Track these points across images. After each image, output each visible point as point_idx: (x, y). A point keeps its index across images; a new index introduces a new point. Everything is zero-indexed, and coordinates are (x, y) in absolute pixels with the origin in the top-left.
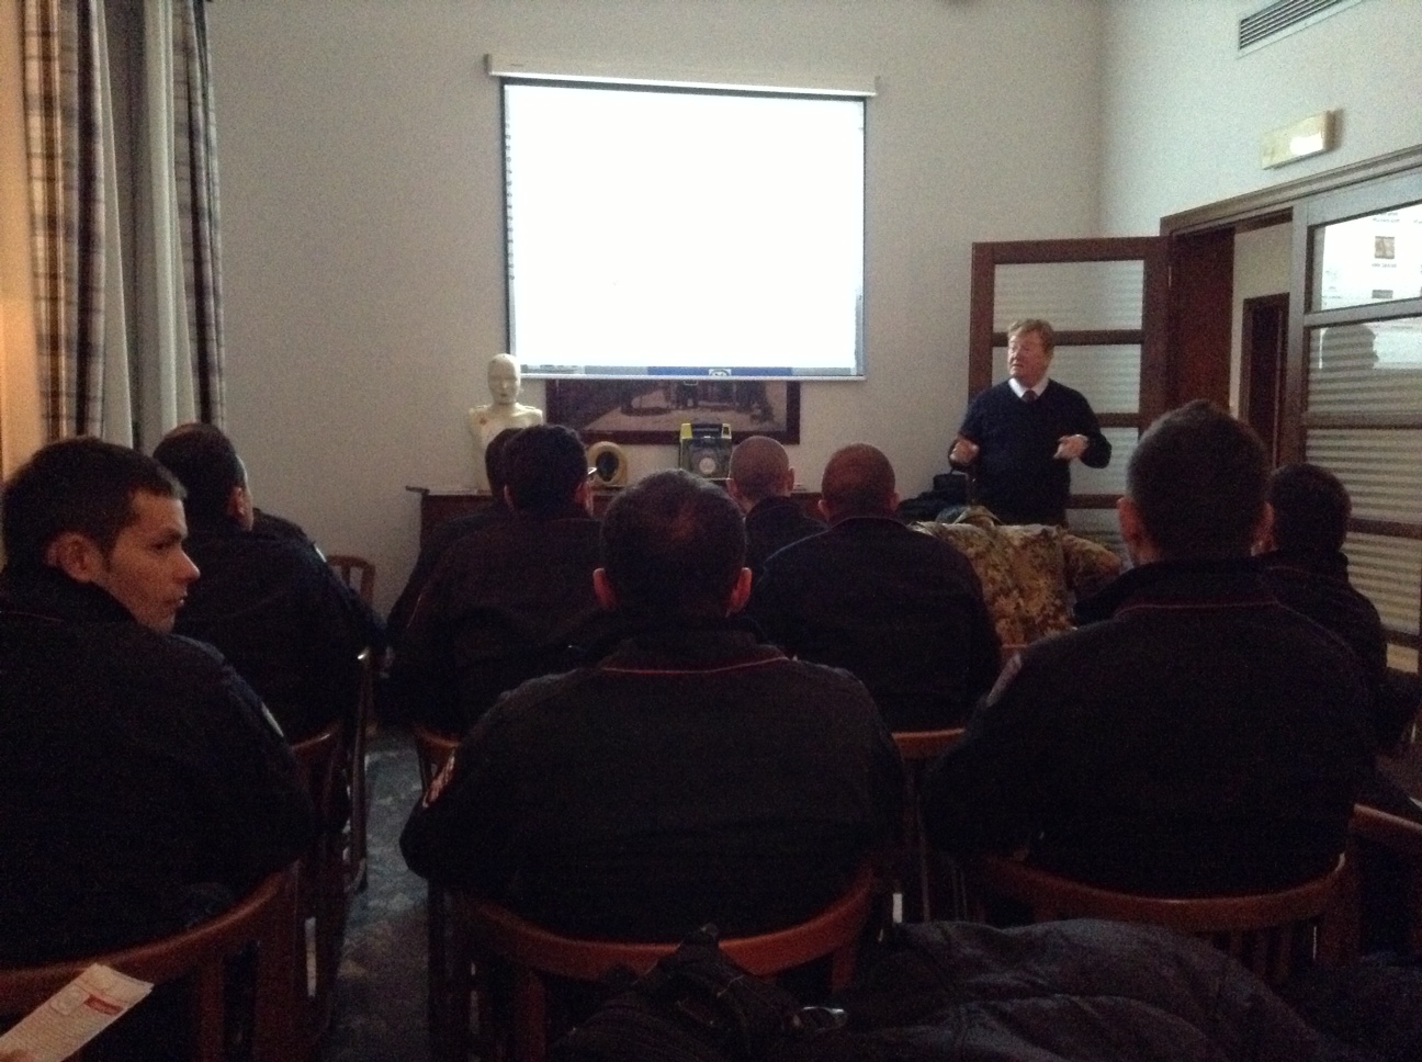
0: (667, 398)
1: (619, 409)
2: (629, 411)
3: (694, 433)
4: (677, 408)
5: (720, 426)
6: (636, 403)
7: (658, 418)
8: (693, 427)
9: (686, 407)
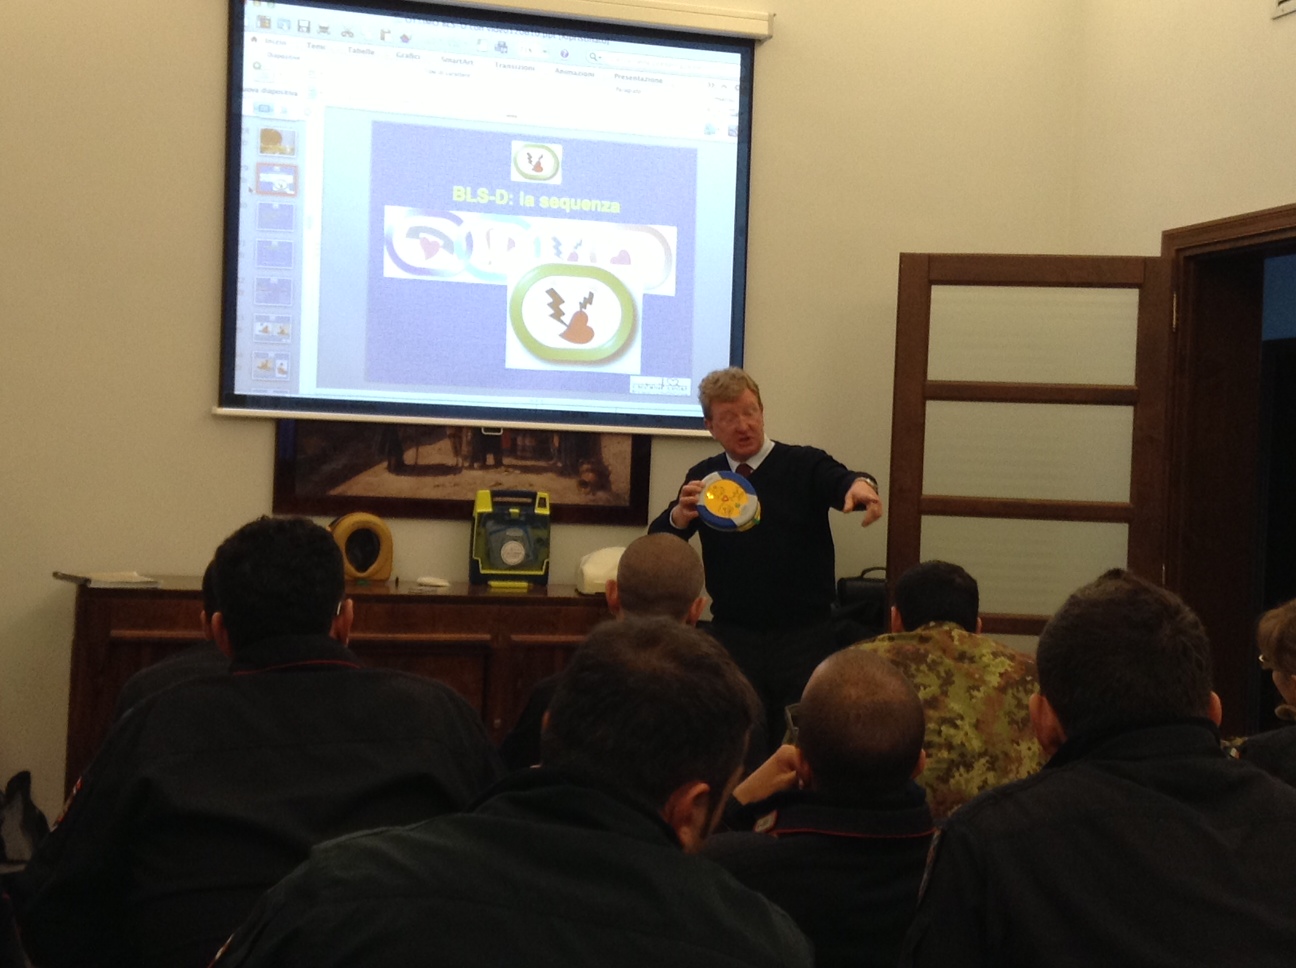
0: (457, 451)
1: (385, 464)
2: (399, 468)
3: (495, 504)
4: (471, 467)
5: (533, 495)
6: (409, 457)
7: (441, 480)
8: (494, 494)
9: (484, 467)
